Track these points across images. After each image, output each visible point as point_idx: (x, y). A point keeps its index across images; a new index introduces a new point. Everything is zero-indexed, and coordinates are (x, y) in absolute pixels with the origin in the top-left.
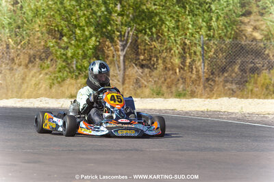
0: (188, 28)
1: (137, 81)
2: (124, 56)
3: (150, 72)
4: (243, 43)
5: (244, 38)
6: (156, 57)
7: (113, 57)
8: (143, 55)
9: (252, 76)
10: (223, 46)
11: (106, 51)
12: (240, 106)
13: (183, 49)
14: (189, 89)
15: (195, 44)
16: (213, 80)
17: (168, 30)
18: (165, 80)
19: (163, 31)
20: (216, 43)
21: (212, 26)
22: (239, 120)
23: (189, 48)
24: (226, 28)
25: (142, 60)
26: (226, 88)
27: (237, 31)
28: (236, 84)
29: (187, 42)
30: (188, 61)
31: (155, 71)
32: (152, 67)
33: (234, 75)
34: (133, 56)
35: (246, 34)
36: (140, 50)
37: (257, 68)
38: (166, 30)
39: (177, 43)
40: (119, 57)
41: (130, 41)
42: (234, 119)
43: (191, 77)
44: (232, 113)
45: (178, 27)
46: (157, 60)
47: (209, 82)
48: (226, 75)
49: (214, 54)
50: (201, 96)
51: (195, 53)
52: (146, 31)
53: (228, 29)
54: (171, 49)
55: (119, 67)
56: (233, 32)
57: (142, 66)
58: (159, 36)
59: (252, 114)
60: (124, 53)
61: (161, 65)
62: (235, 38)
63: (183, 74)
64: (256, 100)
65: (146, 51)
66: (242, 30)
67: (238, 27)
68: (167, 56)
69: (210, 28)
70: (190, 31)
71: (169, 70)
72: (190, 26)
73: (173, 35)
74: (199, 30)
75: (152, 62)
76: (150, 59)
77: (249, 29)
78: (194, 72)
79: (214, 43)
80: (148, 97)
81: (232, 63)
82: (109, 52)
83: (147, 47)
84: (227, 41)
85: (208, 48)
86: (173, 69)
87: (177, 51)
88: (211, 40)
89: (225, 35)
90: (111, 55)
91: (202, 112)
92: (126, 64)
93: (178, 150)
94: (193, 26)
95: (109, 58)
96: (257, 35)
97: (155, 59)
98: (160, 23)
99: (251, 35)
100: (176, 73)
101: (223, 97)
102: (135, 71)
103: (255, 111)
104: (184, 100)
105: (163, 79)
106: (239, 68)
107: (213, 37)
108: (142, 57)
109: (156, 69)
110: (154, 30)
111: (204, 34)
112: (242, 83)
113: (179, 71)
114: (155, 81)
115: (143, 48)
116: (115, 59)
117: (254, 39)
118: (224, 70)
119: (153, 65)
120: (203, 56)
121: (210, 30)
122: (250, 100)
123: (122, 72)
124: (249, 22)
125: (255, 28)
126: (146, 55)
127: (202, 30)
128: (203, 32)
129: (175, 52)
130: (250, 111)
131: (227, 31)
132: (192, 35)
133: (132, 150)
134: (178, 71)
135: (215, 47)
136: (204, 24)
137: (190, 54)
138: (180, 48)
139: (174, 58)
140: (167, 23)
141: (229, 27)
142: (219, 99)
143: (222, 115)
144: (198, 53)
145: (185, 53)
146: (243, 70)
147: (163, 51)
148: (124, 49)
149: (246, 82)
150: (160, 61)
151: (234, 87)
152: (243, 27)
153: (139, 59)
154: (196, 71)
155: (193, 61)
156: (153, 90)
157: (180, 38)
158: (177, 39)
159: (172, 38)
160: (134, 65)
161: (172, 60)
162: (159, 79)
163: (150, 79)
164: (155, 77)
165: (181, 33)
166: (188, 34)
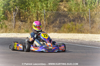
1: (20, 27)
2: (15, 17)
3: (25, 23)
4: (60, 12)
5: (61, 10)
6: (27, 18)
7: (11, 18)
8: (22, 17)
9: (63, 24)
10: (52, 13)
11: (8, 16)
12: (58, 36)
13: (37, 15)
15: (42, 13)
16: (49, 27)
17: (32, 8)
18: (31, 26)
19: (30, 8)
20: (50, 12)
22: (57, 41)
23: (40, 14)
24: (53, 6)
25: (22, 19)
26: (54, 29)
27: (58, 8)
28: (57, 28)
29: (39, 12)
30: (39, 19)
31: (27, 23)
32: (25, 21)
33: (56, 24)
34: (18, 17)
36: (21, 15)
37: (65, 22)
38: (31, 7)
39: (35, 13)
41: (17, 12)
44: (55, 39)
45: (35, 7)
46: (28, 19)
47: (47, 27)
48: (54, 24)
49: (49, 17)
52: (23, 8)
53: (55, 7)
55: (13, 22)
56: (56, 8)
57: (22, 21)
58: (28, 10)
60: (15, 16)
61: (29, 21)
62: (57, 10)
64: (64, 34)
65: (23, 16)
66: (60, 8)
67: (58, 6)
68: (31, 17)
69: (47, 7)
71: (32, 23)
72: (40, 6)
73: (33, 9)
75: (26, 20)
76: (25, 19)
77: (62, 7)
79: (49, 12)
80: (23, 33)
81: (56, 20)
82: (9, 16)
83: (24, 14)
84: (54, 12)
85: (47, 14)
87: (35, 16)
89: (53, 9)
90: (10, 17)
92: (16, 20)
95: (9, 18)
96: (65, 9)
97: (27, 19)
98: (28, 5)
99: (63, 9)
101: (52, 33)
102: (19, 23)
103: (63, 38)
107: (49, 10)
109: (27, 22)
110: (26, 8)
111: (45, 9)
112: (60, 27)
115: (22, 14)
116: (11, 19)
117: (64, 11)
118: (53, 22)
119: (26, 21)
120: (45, 17)
122: (62, 34)
123: (14, 24)
124: (62, 4)
125: (65, 7)
126: (23, 17)
127: (44, 8)
128: (45, 8)
129: (34, 16)
130: (62, 38)
131: (54, 8)
132: (41, 9)
135: (49, 14)
136: (45, 5)
137: (40, 17)
139: (34, 18)
140: (31, 5)
141: (55, 6)
142: (50, 33)
144: (43, 16)
145: (38, 16)
146: (60, 23)
147: (30, 15)
148: (15, 15)
150: (29, 19)
151: (57, 29)
152: (60, 6)
153: (21, 19)
154: (42, 23)
155: (41, 19)
156: (25, 30)
157: (36, 10)
158: (35, 11)
159: (33, 11)
160: (19, 21)
161: (33, 19)
162: (28, 26)
163: (25, 26)
164: (27, 25)
165: (36, 9)
166: (39, 9)
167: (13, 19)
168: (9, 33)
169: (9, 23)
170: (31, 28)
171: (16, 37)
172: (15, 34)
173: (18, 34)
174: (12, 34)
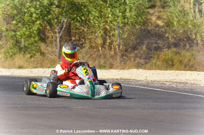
0: (108, 17)
2: (60, 37)
4: (149, 28)
5: (150, 25)
6: (84, 38)
7: (52, 38)
9: (156, 52)
10: (134, 30)
11: (46, 33)
12: (145, 75)
13: (105, 33)
14: (108, 62)
15: (114, 29)
16: (126, 56)
17: (94, 18)
18: (91, 55)
19: (90, 19)
20: (129, 28)
21: (126, 16)
22: (144, 86)
23: (109, 32)
24: (137, 16)
25: (74, 40)
26: (136, 62)
27: (145, 19)
28: (144, 59)
29: (108, 27)
30: (108, 41)
31: (84, 49)
33: (142, 52)
34: (67, 38)
35: (152, 22)
36: (72, 34)
37: (159, 47)
38: (92, 18)
39: (100, 28)
40: (57, 38)
41: (65, 26)
42: (140, 85)
43: (110, 54)
44: (139, 81)
45: (100, 17)
46: (85, 40)
47: (124, 57)
48: (136, 52)
50: (117, 68)
51: (113, 35)
52: (77, 19)
53: (139, 18)
54: (95, 32)
55: (56, 46)
56: (142, 20)
58: (86, 23)
59: (154, 81)
60: (60, 35)
61: (88, 44)
63: (104, 51)
64: (157, 71)
65: (77, 34)
66: (149, 19)
67: (145, 17)
68: (92, 38)
70: (110, 19)
71: (94, 48)
72: (110, 16)
73: (97, 22)
74: (116, 19)
75: (81, 42)
76: (80, 40)
77: (154, 18)
78: (113, 50)
79: (127, 28)
81: (141, 43)
82: (49, 34)
83: (77, 31)
84: (137, 27)
85: (123, 32)
86: (97, 47)
87: (100, 34)
88: (125, 26)
89: (136, 23)
90: (50, 37)
91: (117, 79)
92: (62, 43)
93: (97, 108)
94: (112, 15)
95: (49, 39)
96: (160, 23)
97: (84, 40)
98: (87, 13)
99: (155, 23)
100: (99, 50)
101: (133, 68)
103: (156, 79)
104: (104, 70)
105: (89, 55)
106: (146, 47)
107: (127, 24)
108: (73, 39)
109: (84, 47)
110: (83, 18)
111: (120, 21)
112: (148, 58)
113: (102, 49)
114: (83, 56)
115: (74, 31)
117: (158, 26)
118: (134, 48)
119: (82, 45)
121: (124, 18)
122: (153, 71)
123: (58, 50)
124: (154, 13)
125: (159, 18)
126: (76, 37)
127: (119, 19)
128: (119, 20)
129: (98, 34)
130: (153, 79)
131: (138, 20)
132: (111, 22)
133: (61, 108)
134: (100, 48)
135: (128, 31)
136: (121, 14)
137: (110, 37)
138: (102, 32)
139: (98, 39)
140: (93, 13)
141: (139, 16)
142: (130, 70)
143: (131, 82)
145: (106, 35)
146: (149, 49)
148: (60, 32)
149: (151, 57)
150: (87, 41)
151: (142, 61)
152: (149, 17)
155: (112, 42)
157: (102, 24)
158: (100, 25)
159: (97, 24)
161: (96, 41)
162: (86, 55)
164: (83, 53)
165: (103, 21)
166: (108, 21)
167: (56, 41)
169: (48, 48)
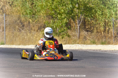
1: (85, 38)
2: (80, 27)
3: (91, 33)
7: (75, 27)
8: (88, 26)
11: (71, 24)
13: (105, 24)
14: (107, 41)
15: (110, 21)
17: (99, 15)
18: (97, 37)
19: (96, 16)
23: (107, 23)
29: (107, 21)
30: (107, 29)
31: (93, 33)
34: (83, 27)
36: (86, 25)
38: (97, 15)
39: (102, 21)
40: (77, 27)
41: (82, 20)
43: (108, 36)
45: (102, 14)
46: (94, 28)
47: (116, 38)
50: (112, 44)
51: (110, 25)
52: (89, 16)
54: (100, 24)
55: (77, 31)
57: (87, 31)
58: (94, 18)
60: (79, 25)
61: (96, 30)
63: (105, 34)
68: (98, 27)
69: (116, 14)
71: (99, 32)
72: (108, 14)
73: (100, 17)
75: (92, 30)
76: (91, 28)
80: (89, 44)
82: (73, 25)
85: (116, 23)
86: (101, 32)
87: (102, 25)
88: (117, 20)
92: (80, 30)
95: (73, 28)
97: (93, 28)
98: (95, 12)
102: (84, 33)
104: (105, 45)
110: (92, 15)
115: (88, 23)
120: (113, 26)
123: (78, 34)
128: (113, 16)
132: (109, 17)
133: (80, 67)
134: (103, 33)
136: (114, 13)
137: (108, 26)
138: (103, 23)
140: (98, 12)
145: (106, 25)
147: (96, 24)
148: (79, 23)
153: (86, 28)
154: (111, 33)
155: (109, 29)
156: (91, 41)
157: (104, 19)
158: (102, 19)
159: (100, 19)
160: (84, 30)
161: (100, 28)
162: (95, 36)
163: (91, 36)
164: (93, 36)
165: (104, 17)
166: (107, 17)
167: (77, 29)
168: (73, 44)
169: (72, 33)
170: (97, 39)
171: (81, 48)
172: (80, 45)
173: (83, 45)
174: (76, 46)
